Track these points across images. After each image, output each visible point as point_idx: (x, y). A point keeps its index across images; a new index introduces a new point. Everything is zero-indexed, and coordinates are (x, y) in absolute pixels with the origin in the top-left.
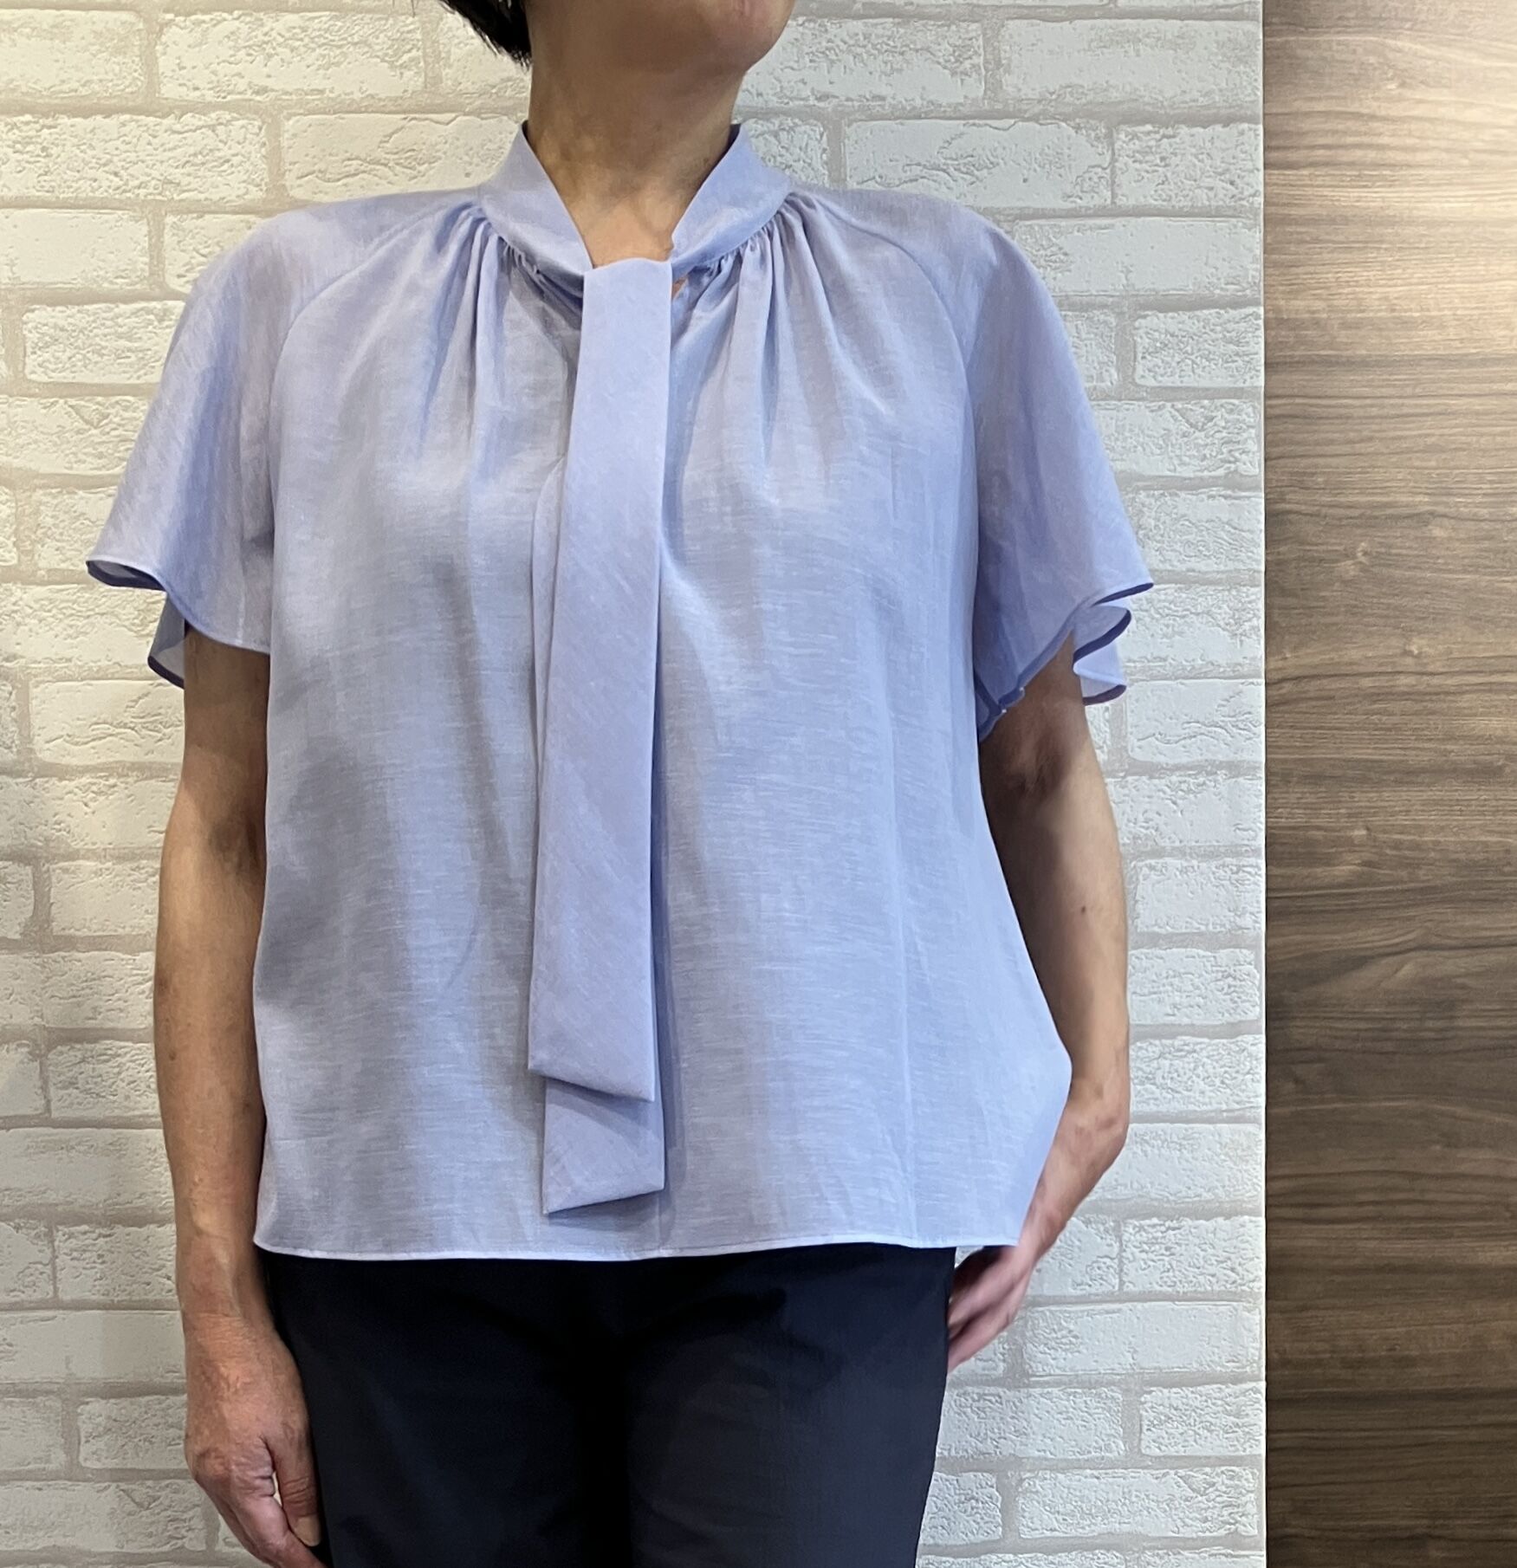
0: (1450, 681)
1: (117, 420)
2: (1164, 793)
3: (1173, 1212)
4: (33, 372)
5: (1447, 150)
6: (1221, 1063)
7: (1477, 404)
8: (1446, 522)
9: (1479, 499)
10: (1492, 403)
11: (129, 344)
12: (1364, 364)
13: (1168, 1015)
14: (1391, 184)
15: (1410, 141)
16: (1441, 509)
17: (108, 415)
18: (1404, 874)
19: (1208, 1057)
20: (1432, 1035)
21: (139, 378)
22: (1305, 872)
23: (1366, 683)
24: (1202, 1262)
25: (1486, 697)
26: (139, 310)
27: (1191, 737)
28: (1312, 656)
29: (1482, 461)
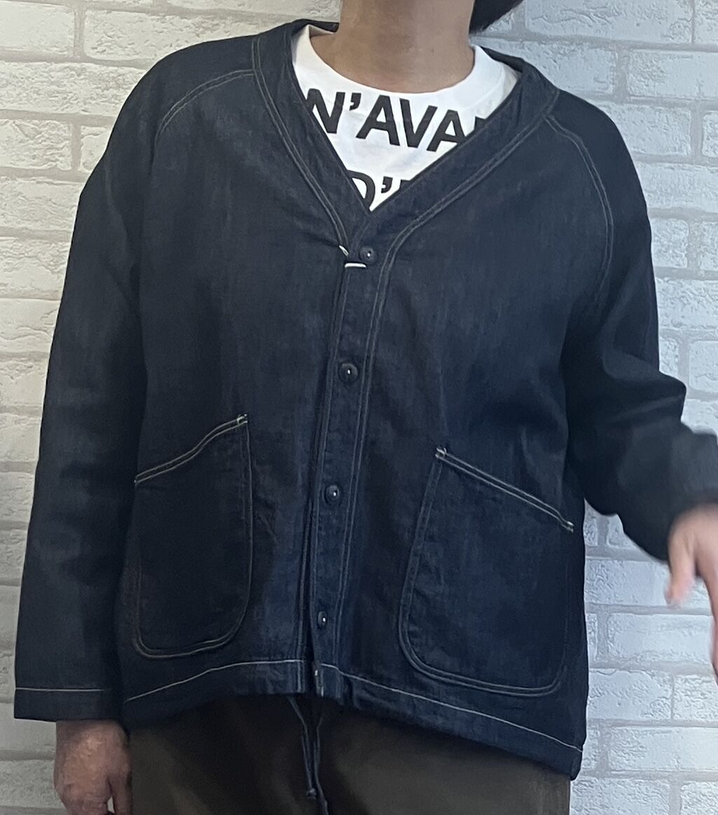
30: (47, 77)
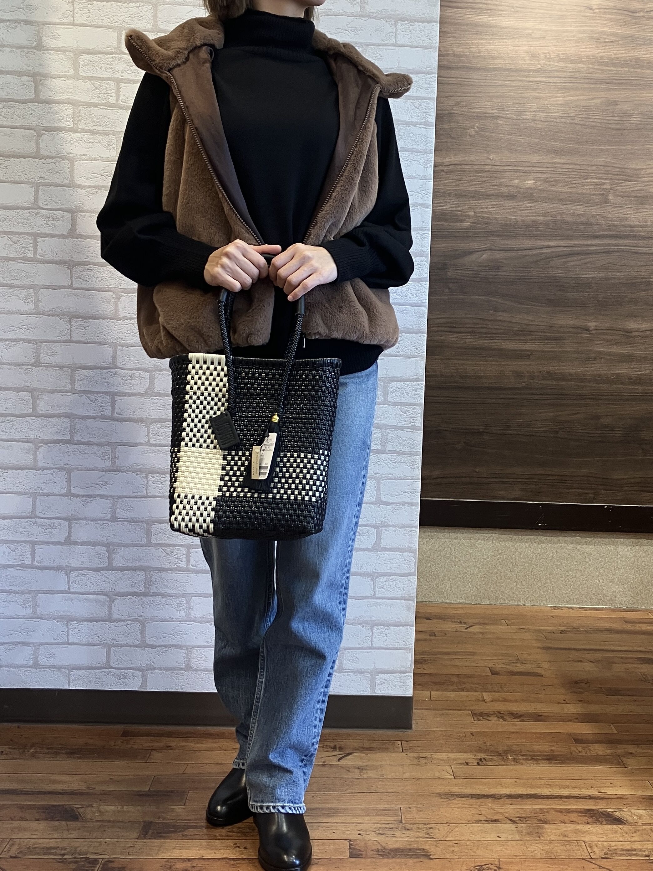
0: (502, 168)
1: (105, 87)
4: (81, 73)
5: (507, 6)
6: (416, 289)
7: (514, 84)
8: (503, 119)
9: (513, 112)
10: (518, 83)
11: (110, 66)
12: (479, 69)
14: (490, 15)
15: (497, 3)
16: (501, 115)
17: (102, 86)
18: (484, 226)
19: (412, 287)
20: (491, 277)
21: (112, 76)
22: (455, 224)
23: (476, 167)
24: (408, 346)
25: (513, 173)
26: (113, 57)
28: (459, 158)
29: (515, 101)
30: (105, 61)
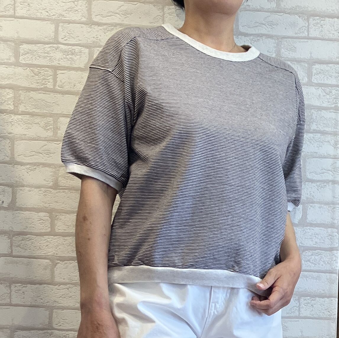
1: (43, 74)
2: (315, 187)
3: (314, 296)
4: (21, 60)
6: (328, 258)
11: (47, 55)
13: (314, 244)
17: (41, 73)
19: (324, 256)
21: (50, 64)
24: (321, 309)
26: (51, 47)
27: (323, 173)
30: (43, 50)
